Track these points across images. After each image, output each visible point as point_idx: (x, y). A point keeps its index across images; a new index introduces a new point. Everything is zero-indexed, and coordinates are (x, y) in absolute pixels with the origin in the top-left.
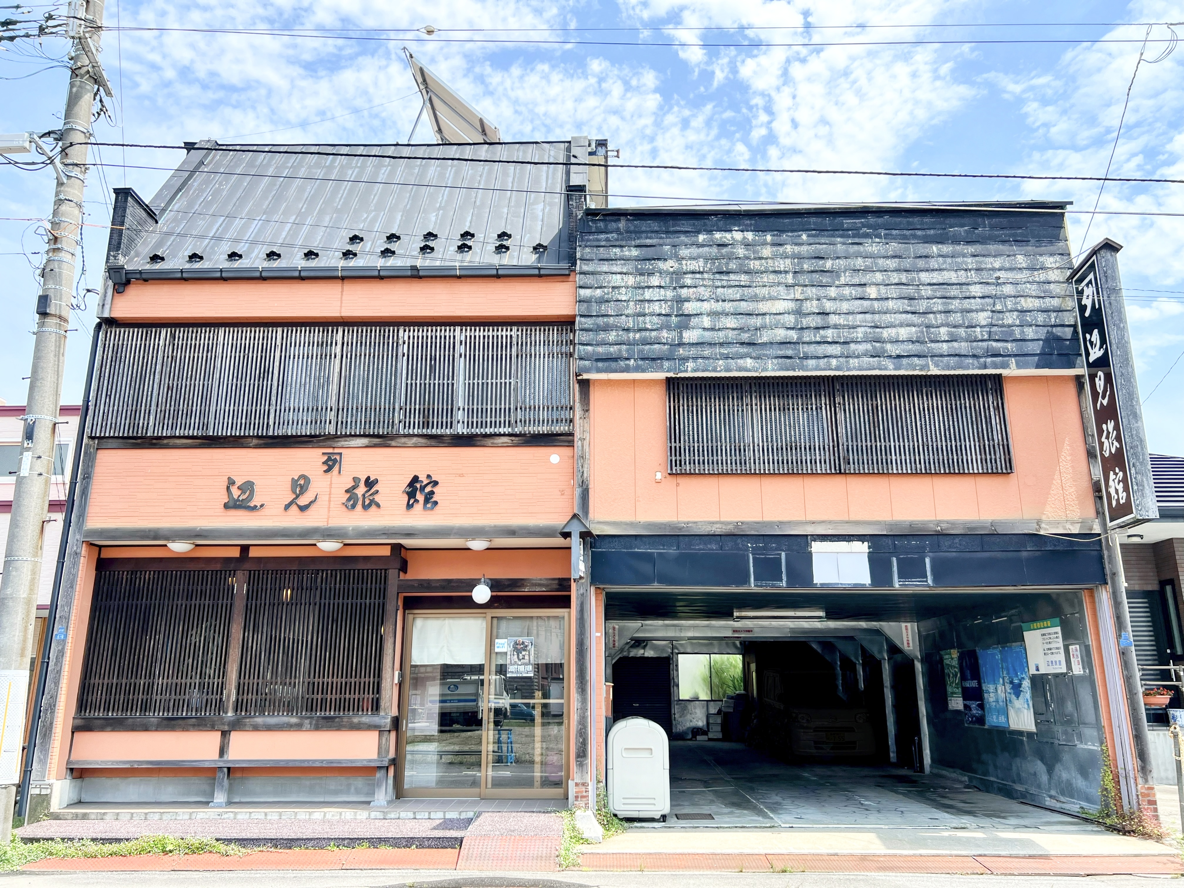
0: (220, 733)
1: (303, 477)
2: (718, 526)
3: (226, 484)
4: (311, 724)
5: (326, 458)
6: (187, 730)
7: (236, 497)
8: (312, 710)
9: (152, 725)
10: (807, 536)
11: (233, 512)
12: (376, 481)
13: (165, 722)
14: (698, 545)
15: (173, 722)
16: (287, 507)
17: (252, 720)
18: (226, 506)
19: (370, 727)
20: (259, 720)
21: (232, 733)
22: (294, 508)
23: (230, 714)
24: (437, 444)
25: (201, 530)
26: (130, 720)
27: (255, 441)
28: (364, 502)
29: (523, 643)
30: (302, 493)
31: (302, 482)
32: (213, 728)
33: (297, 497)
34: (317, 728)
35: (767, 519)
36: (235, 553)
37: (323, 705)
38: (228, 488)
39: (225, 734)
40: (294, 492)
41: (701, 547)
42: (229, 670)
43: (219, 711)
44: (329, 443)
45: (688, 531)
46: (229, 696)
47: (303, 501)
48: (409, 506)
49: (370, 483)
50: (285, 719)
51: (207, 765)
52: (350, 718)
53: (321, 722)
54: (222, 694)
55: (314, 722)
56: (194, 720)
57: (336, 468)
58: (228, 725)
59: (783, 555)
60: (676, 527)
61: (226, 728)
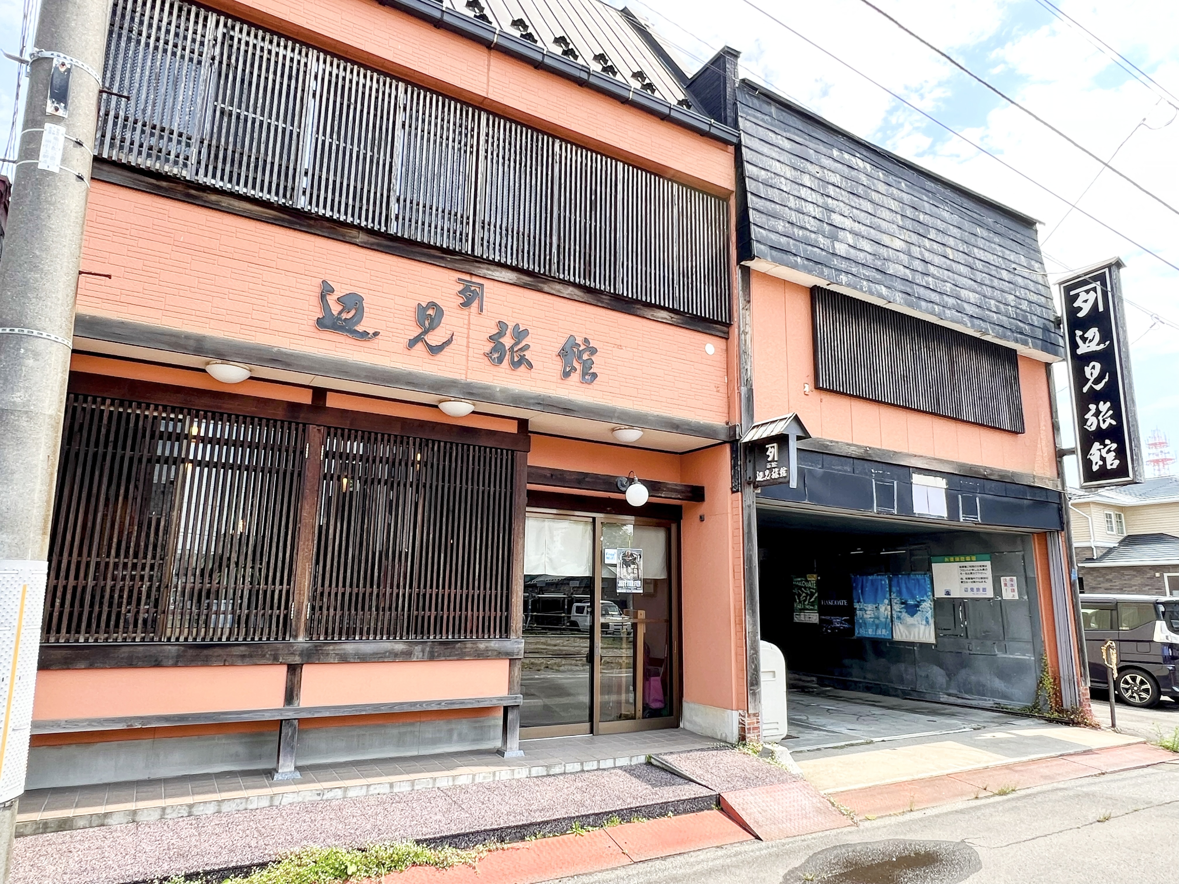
0: (284, 668)
1: (433, 305)
2: (853, 448)
3: (318, 291)
4: (423, 651)
5: (461, 287)
6: (232, 665)
7: (335, 313)
8: (422, 633)
9: (167, 657)
10: (909, 467)
11: (328, 335)
12: (526, 332)
13: (190, 652)
14: (838, 465)
15: (206, 652)
16: (412, 343)
17: (338, 647)
18: (321, 323)
19: (500, 655)
20: (350, 647)
21: (305, 667)
22: (420, 346)
23: (301, 639)
24: (595, 302)
25: (280, 353)
26: (124, 649)
27: (362, 237)
28: (512, 358)
29: (632, 555)
30: (432, 328)
31: (430, 312)
32: (275, 660)
33: (426, 332)
34: (432, 657)
35: (884, 448)
36: (306, 398)
37: (439, 626)
38: (323, 297)
39: (293, 670)
40: (421, 324)
41: (839, 468)
42: (299, 572)
43: (285, 634)
44: (467, 267)
45: (830, 450)
46: (299, 612)
47: (435, 338)
48: (566, 375)
49: (520, 334)
50: (386, 645)
51: (267, 717)
52: (475, 643)
53: (437, 648)
54: (287, 607)
55: (428, 649)
56: (242, 648)
57: (475, 305)
58: (301, 655)
59: (895, 482)
60: (823, 445)
61: (297, 660)
